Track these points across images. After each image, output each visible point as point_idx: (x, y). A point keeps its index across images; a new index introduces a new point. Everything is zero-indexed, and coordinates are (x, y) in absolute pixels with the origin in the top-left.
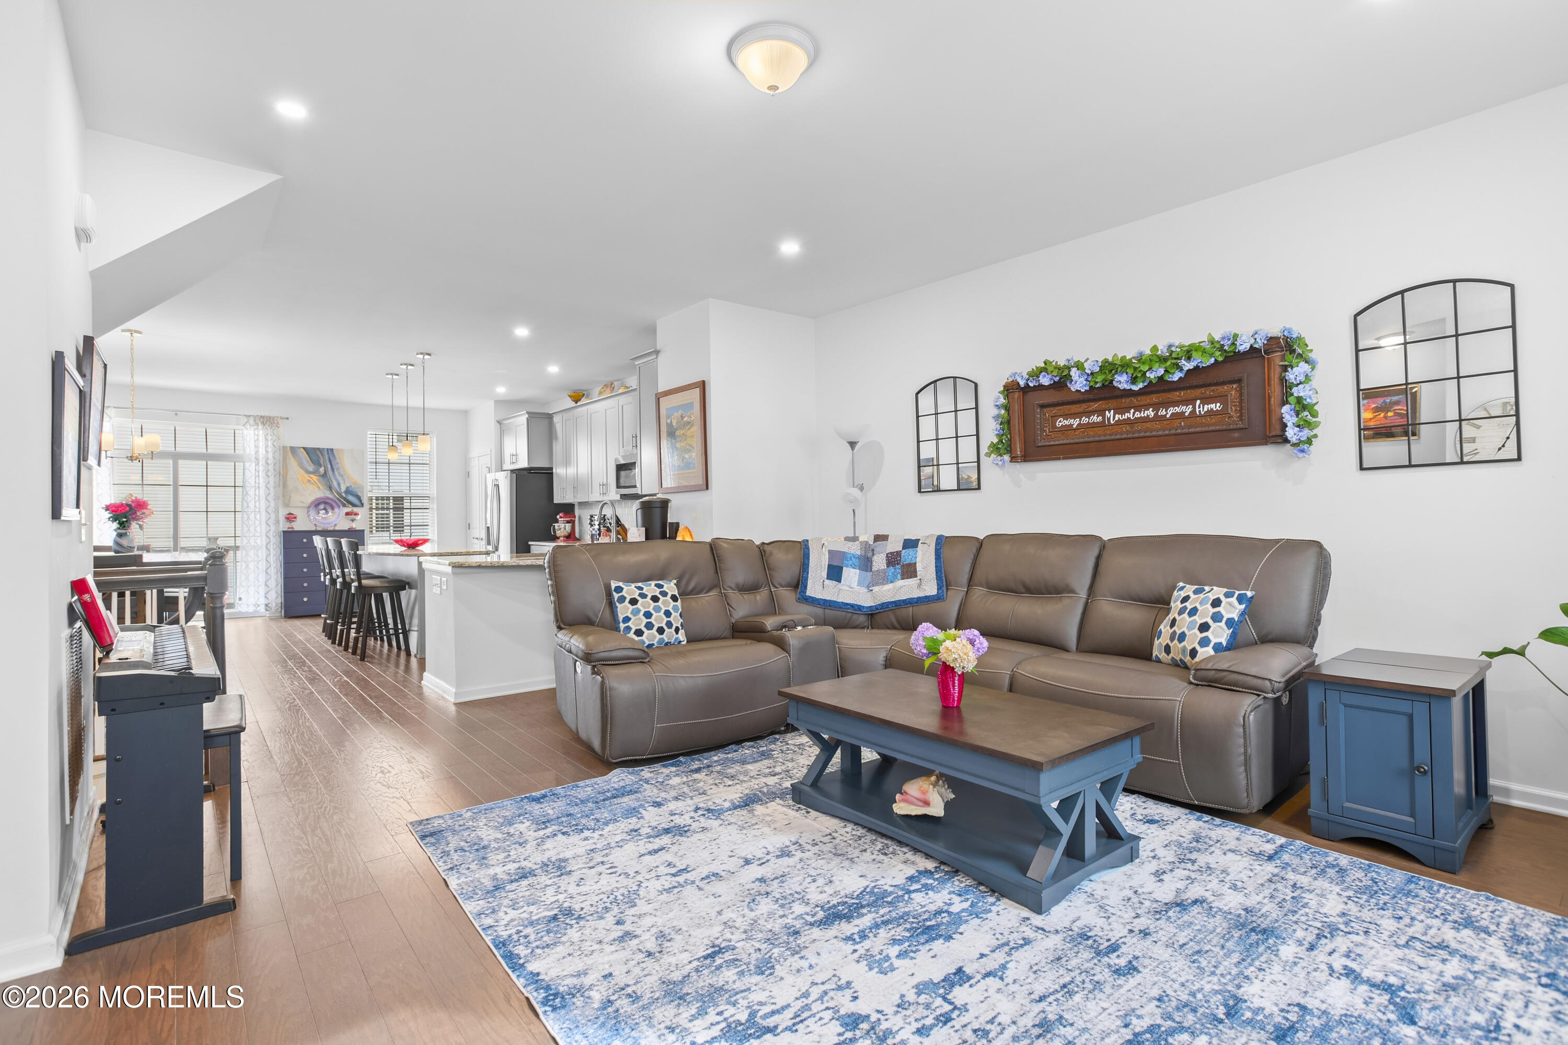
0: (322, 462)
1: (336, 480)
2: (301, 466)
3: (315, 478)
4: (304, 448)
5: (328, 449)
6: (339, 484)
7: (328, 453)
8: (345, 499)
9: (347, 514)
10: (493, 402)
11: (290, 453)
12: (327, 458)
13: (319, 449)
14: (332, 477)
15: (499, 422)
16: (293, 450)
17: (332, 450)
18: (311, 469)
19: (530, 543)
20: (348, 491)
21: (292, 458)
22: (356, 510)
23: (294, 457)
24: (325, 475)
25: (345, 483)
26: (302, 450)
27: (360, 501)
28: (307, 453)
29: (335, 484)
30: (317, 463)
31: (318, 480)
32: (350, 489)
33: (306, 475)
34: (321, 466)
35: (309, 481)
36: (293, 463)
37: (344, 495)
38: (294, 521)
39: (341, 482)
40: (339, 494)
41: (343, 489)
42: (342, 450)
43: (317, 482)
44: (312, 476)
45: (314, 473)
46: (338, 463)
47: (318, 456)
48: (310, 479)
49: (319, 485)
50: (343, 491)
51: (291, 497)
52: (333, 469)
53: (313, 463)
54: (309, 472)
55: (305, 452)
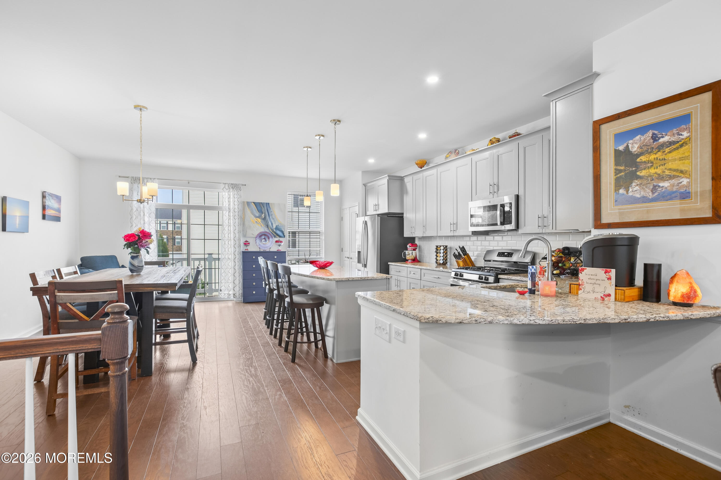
0: (263, 211)
1: (271, 222)
2: (252, 213)
3: (259, 220)
4: (254, 203)
5: (266, 203)
6: (272, 224)
7: (266, 206)
8: (275, 233)
9: (276, 242)
10: (360, 173)
11: (246, 205)
12: (266, 209)
13: (262, 203)
14: (268, 220)
15: (365, 185)
16: (248, 203)
17: (269, 204)
18: (257, 214)
19: (389, 263)
20: (277, 228)
21: (247, 208)
22: (281, 239)
23: (249, 208)
24: (264, 219)
25: (275, 223)
26: (253, 203)
27: (283, 234)
28: (255, 205)
29: (270, 224)
30: (261, 212)
31: (261, 221)
32: (278, 227)
33: (255, 219)
34: (263, 213)
36: (248, 211)
37: (274, 230)
38: (248, 246)
39: (273, 223)
40: (272, 230)
41: (274, 227)
42: (274, 204)
43: (260, 222)
44: (258, 219)
45: (259, 217)
46: (272, 212)
47: (261, 207)
48: (257, 221)
49: (262, 224)
50: (274, 228)
51: (247, 231)
52: (269, 215)
53: (258, 211)
54: (256, 217)
55: (254, 205)
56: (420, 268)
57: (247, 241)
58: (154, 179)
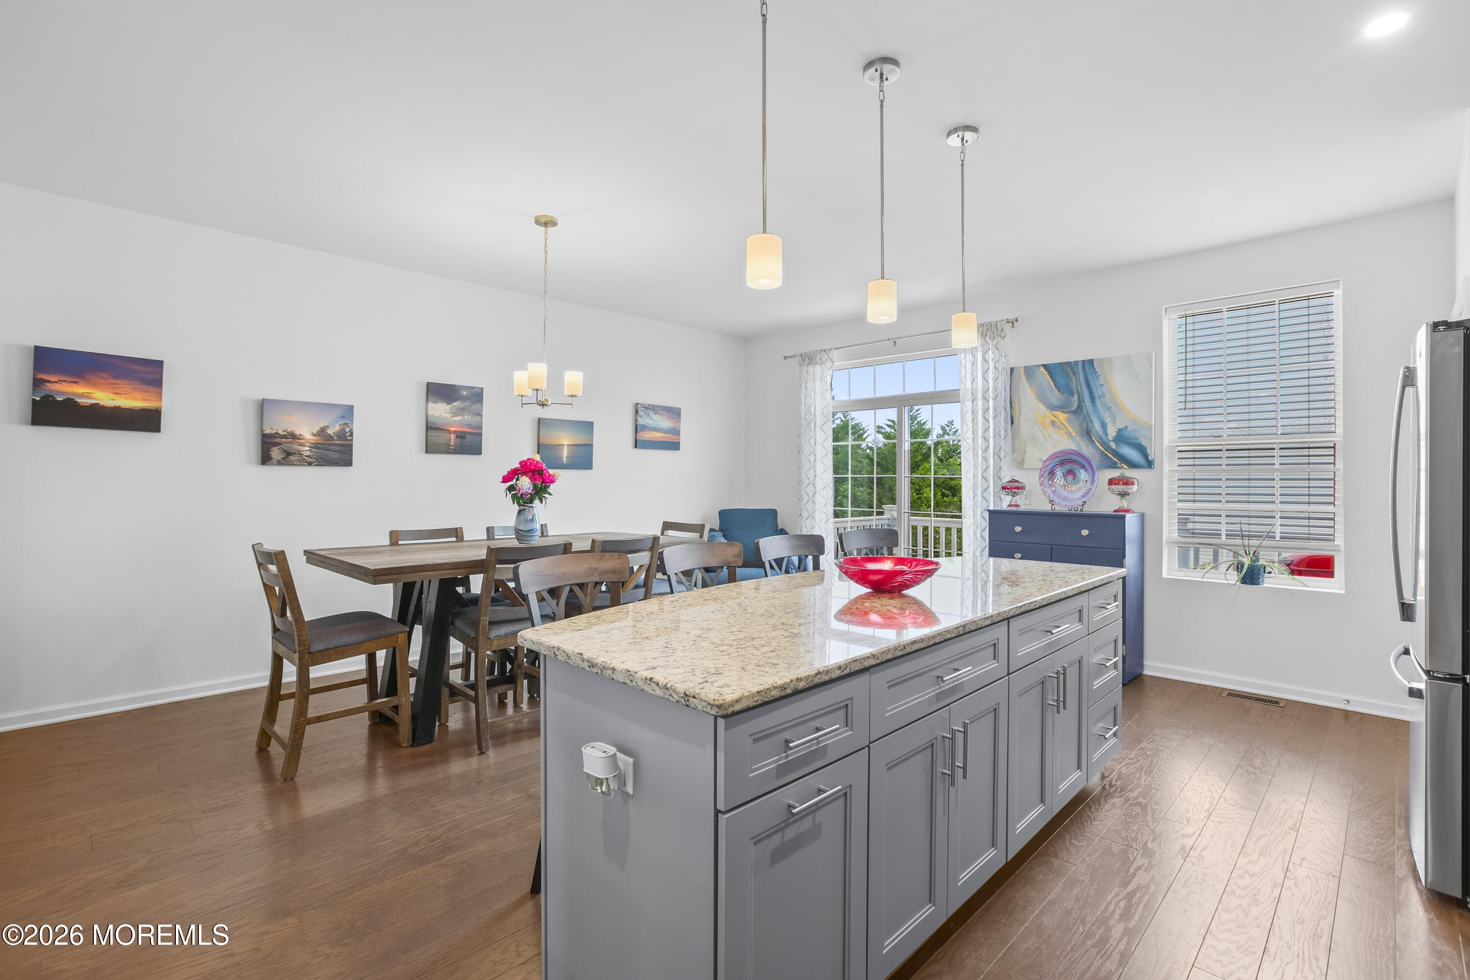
0: (1074, 388)
1: (1099, 417)
2: (1042, 397)
3: (1062, 416)
4: (1045, 366)
5: (1083, 361)
6: (1104, 425)
7: (1084, 370)
8: (1116, 454)
9: (1111, 482)
11: (1023, 377)
12: (1082, 378)
13: (1068, 364)
14: (1091, 412)
16: (1029, 371)
17: (1092, 361)
18: (1056, 397)
20: (1120, 437)
21: (1027, 385)
22: (1129, 473)
23: (1030, 384)
24: (1078, 411)
25: (1114, 422)
26: (1042, 369)
27: (1145, 455)
28: (1050, 374)
29: (1097, 426)
30: (1066, 389)
31: (1068, 420)
32: (1126, 433)
33: (1048, 413)
34: (1071, 393)
35: (1053, 423)
36: (1028, 396)
37: (1113, 445)
38: (1016, 493)
39: (1108, 420)
40: (1105, 444)
41: (1112, 432)
42: (1109, 359)
43: (1066, 423)
44: (1059, 414)
45: (1062, 408)
46: (1102, 385)
47: (1068, 376)
48: (1055, 420)
49: (1070, 429)
50: (1111, 439)
51: (1025, 451)
52: (1092, 397)
53: (1059, 390)
54: (1052, 408)
55: (1046, 373)
57: (1017, 481)
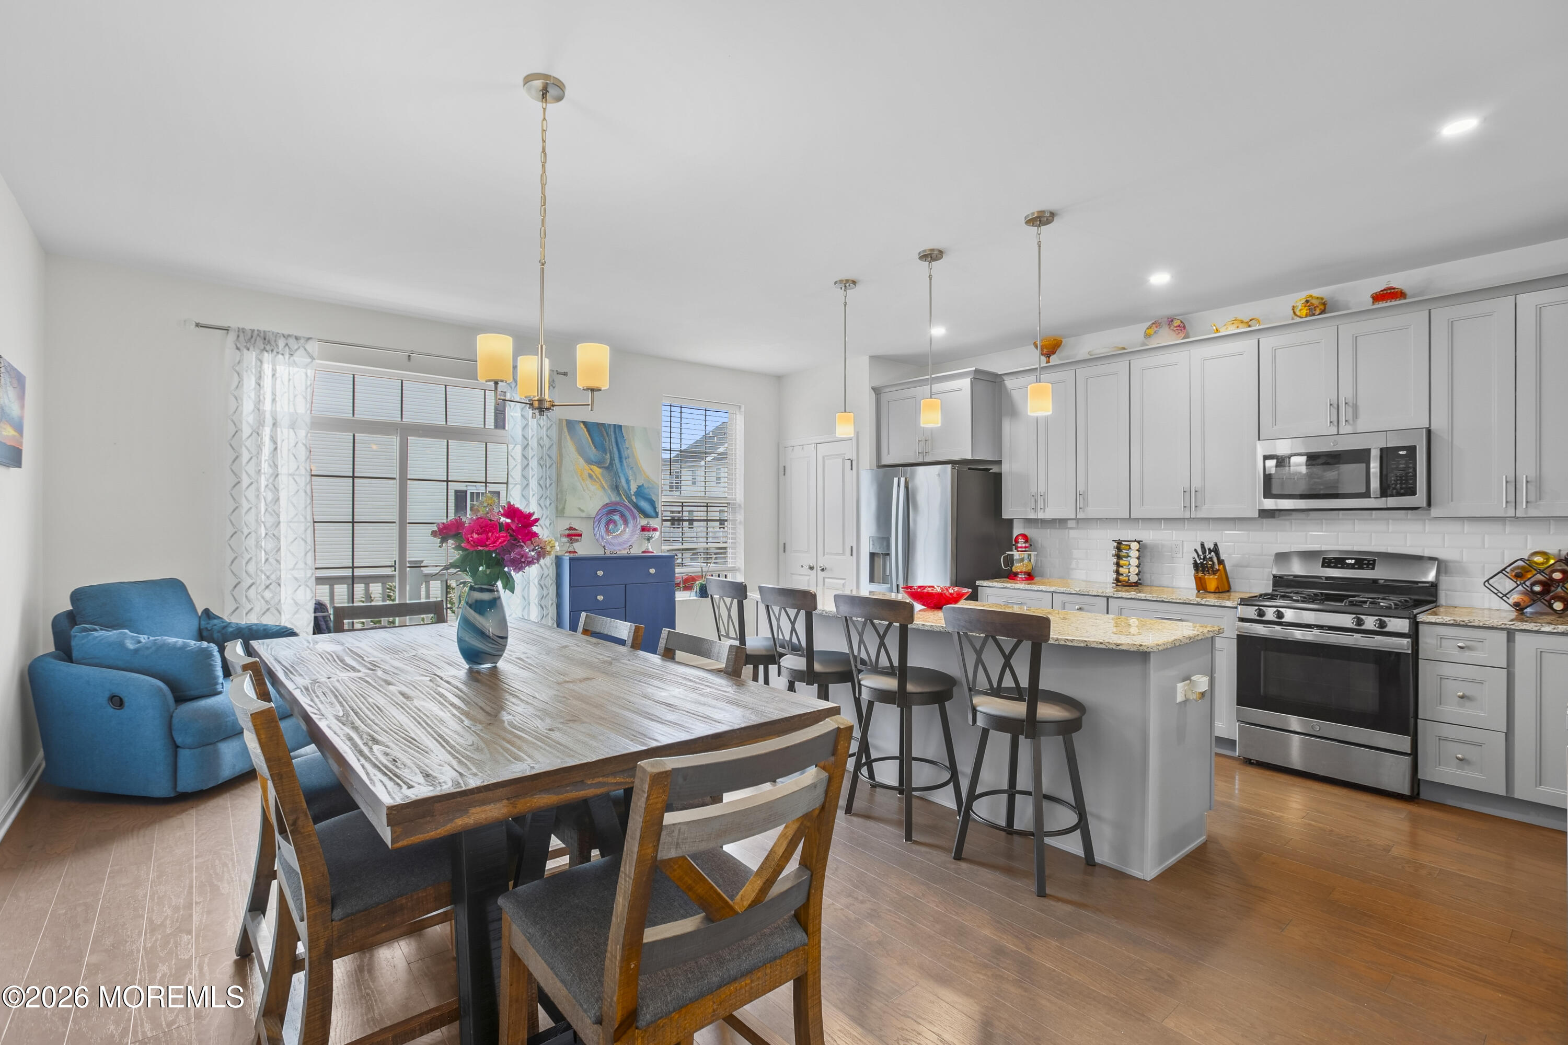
0: (607, 447)
1: (625, 474)
2: (581, 451)
3: (597, 471)
4: (585, 423)
5: (615, 425)
6: (628, 482)
7: (615, 433)
8: (637, 506)
9: (644, 529)
11: (565, 430)
12: (613, 440)
13: (603, 425)
14: (619, 470)
16: (571, 425)
17: (620, 426)
18: (592, 452)
19: (978, 583)
20: (640, 492)
21: (568, 437)
22: (650, 522)
23: (572, 438)
24: (609, 468)
25: (635, 480)
26: (582, 425)
27: (655, 508)
28: (588, 431)
29: (623, 481)
30: (600, 447)
31: (602, 475)
32: (642, 489)
33: (587, 467)
34: (605, 452)
35: (590, 476)
36: (570, 447)
37: (634, 498)
38: (577, 541)
39: (631, 478)
40: (628, 497)
41: (634, 488)
42: (632, 428)
43: (600, 477)
44: (595, 468)
45: (599, 464)
46: (628, 448)
47: (603, 436)
48: (592, 473)
49: (603, 483)
50: (633, 493)
51: (566, 500)
52: (620, 458)
53: (595, 447)
54: (589, 462)
55: (585, 430)
56: (1050, 592)
57: (575, 529)
58: (309, 339)
